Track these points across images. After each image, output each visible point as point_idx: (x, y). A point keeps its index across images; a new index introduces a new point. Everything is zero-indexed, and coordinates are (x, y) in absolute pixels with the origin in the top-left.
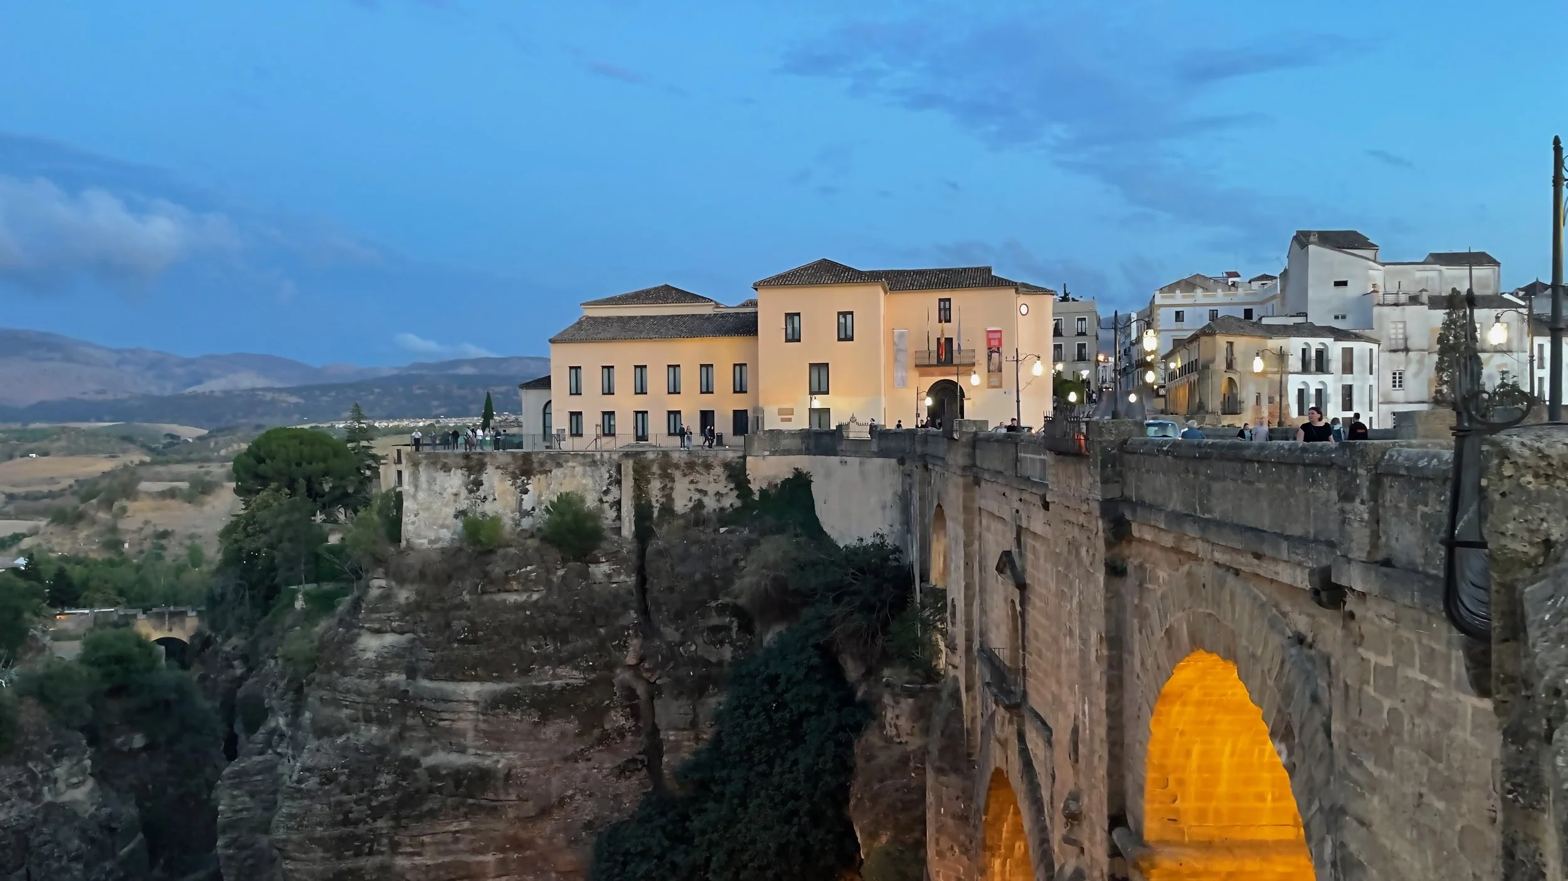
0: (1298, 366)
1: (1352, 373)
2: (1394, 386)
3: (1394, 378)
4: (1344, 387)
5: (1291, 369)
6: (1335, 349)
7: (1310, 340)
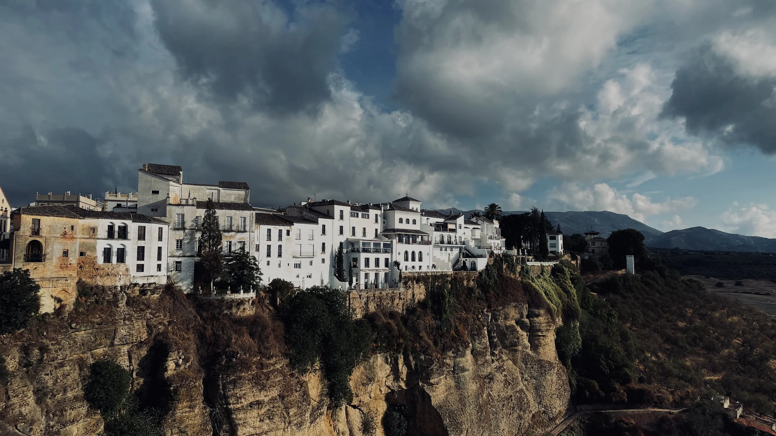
0: (106, 235)
1: (144, 240)
2: (177, 248)
3: (177, 243)
4: (138, 247)
5: (99, 236)
6: (133, 227)
7: (114, 221)
